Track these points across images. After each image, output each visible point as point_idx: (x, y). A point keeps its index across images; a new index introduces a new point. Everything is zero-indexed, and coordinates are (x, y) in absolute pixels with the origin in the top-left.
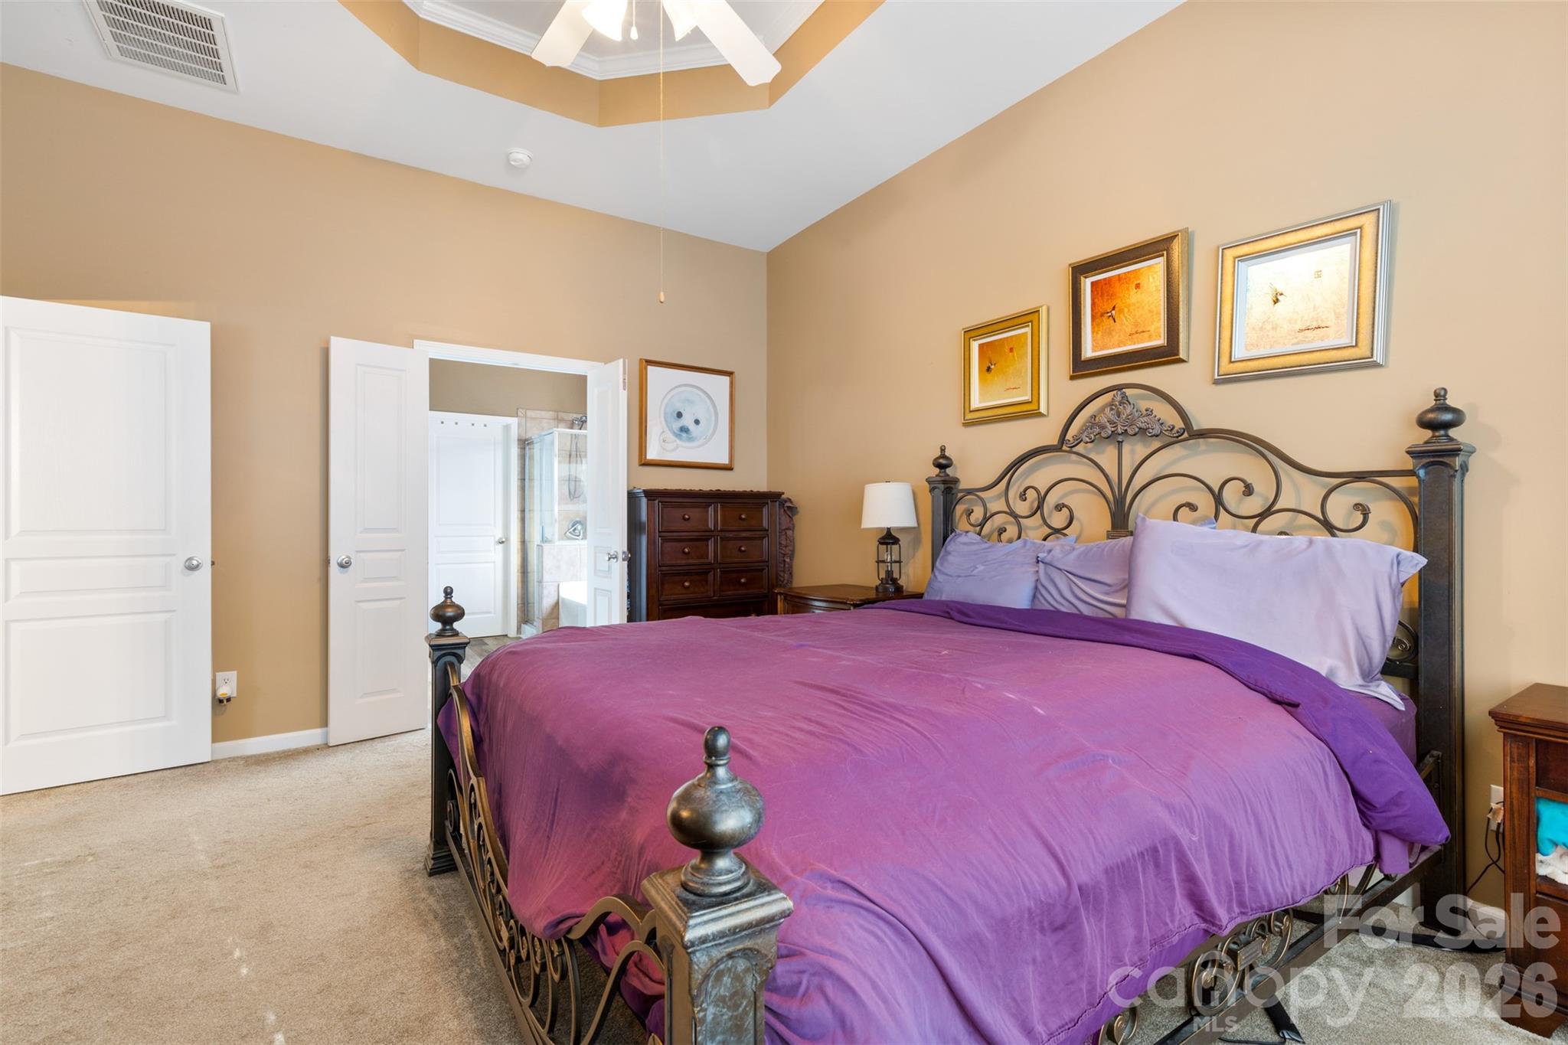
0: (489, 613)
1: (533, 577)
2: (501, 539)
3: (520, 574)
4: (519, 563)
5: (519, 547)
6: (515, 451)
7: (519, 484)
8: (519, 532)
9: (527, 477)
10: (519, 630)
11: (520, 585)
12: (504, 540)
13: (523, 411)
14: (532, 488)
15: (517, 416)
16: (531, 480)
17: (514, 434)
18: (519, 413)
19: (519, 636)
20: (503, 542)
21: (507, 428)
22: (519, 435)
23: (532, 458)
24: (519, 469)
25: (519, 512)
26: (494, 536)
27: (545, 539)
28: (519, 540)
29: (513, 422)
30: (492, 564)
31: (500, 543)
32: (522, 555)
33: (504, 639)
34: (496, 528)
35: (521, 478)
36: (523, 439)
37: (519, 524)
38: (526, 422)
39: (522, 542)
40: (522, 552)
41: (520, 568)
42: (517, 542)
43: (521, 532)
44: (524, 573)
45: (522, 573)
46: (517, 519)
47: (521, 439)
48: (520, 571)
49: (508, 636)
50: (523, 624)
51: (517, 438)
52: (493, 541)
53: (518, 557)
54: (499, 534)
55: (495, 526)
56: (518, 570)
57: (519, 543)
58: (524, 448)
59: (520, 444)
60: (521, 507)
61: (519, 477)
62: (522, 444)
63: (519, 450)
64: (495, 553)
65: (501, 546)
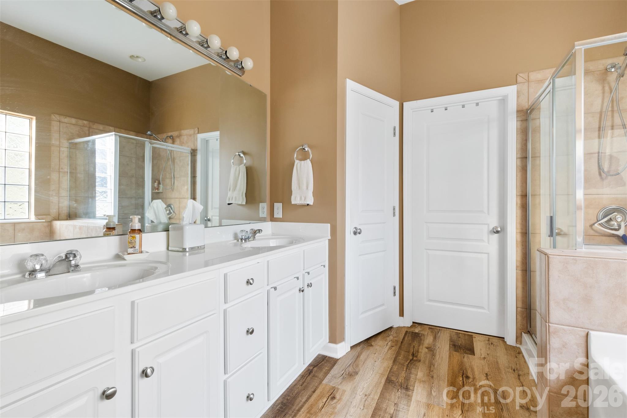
0: (482, 308)
1: (538, 278)
2: (496, 227)
3: (520, 272)
4: (519, 259)
5: (519, 239)
6: (513, 125)
7: (519, 163)
8: (519, 221)
9: (530, 155)
10: (518, 339)
11: (520, 285)
12: (499, 229)
13: (525, 75)
14: (537, 168)
15: (516, 83)
16: (536, 157)
17: (512, 106)
18: (519, 79)
19: (518, 346)
20: (497, 232)
21: (504, 101)
22: (518, 105)
23: (537, 130)
24: (519, 146)
25: (519, 198)
26: (487, 224)
27: (556, 231)
28: (519, 231)
29: (511, 91)
30: (486, 255)
31: (495, 233)
32: (523, 249)
33: (500, 342)
34: (489, 215)
35: (521, 157)
36: (524, 109)
37: (519, 212)
38: (529, 87)
39: (524, 233)
40: (523, 245)
41: (519, 264)
42: (516, 233)
43: (522, 221)
44: (526, 271)
45: (522, 270)
46: (516, 205)
47: (522, 109)
48: (520, 268)
49: (504, 340)
50: (524, 333)
51: (516, 110)
52: (485, 229)
53: (517, 251)
54: (494, 223)
55: (488, 214)
56: (517, 267)
57: (519, 234)
58: (526, 120)
59: (520, 116)
60: (522, 191)
61: (519, 156)
62: (522, 115)
63: (519, 123)
64: (489, 243)
65: (496, 235)
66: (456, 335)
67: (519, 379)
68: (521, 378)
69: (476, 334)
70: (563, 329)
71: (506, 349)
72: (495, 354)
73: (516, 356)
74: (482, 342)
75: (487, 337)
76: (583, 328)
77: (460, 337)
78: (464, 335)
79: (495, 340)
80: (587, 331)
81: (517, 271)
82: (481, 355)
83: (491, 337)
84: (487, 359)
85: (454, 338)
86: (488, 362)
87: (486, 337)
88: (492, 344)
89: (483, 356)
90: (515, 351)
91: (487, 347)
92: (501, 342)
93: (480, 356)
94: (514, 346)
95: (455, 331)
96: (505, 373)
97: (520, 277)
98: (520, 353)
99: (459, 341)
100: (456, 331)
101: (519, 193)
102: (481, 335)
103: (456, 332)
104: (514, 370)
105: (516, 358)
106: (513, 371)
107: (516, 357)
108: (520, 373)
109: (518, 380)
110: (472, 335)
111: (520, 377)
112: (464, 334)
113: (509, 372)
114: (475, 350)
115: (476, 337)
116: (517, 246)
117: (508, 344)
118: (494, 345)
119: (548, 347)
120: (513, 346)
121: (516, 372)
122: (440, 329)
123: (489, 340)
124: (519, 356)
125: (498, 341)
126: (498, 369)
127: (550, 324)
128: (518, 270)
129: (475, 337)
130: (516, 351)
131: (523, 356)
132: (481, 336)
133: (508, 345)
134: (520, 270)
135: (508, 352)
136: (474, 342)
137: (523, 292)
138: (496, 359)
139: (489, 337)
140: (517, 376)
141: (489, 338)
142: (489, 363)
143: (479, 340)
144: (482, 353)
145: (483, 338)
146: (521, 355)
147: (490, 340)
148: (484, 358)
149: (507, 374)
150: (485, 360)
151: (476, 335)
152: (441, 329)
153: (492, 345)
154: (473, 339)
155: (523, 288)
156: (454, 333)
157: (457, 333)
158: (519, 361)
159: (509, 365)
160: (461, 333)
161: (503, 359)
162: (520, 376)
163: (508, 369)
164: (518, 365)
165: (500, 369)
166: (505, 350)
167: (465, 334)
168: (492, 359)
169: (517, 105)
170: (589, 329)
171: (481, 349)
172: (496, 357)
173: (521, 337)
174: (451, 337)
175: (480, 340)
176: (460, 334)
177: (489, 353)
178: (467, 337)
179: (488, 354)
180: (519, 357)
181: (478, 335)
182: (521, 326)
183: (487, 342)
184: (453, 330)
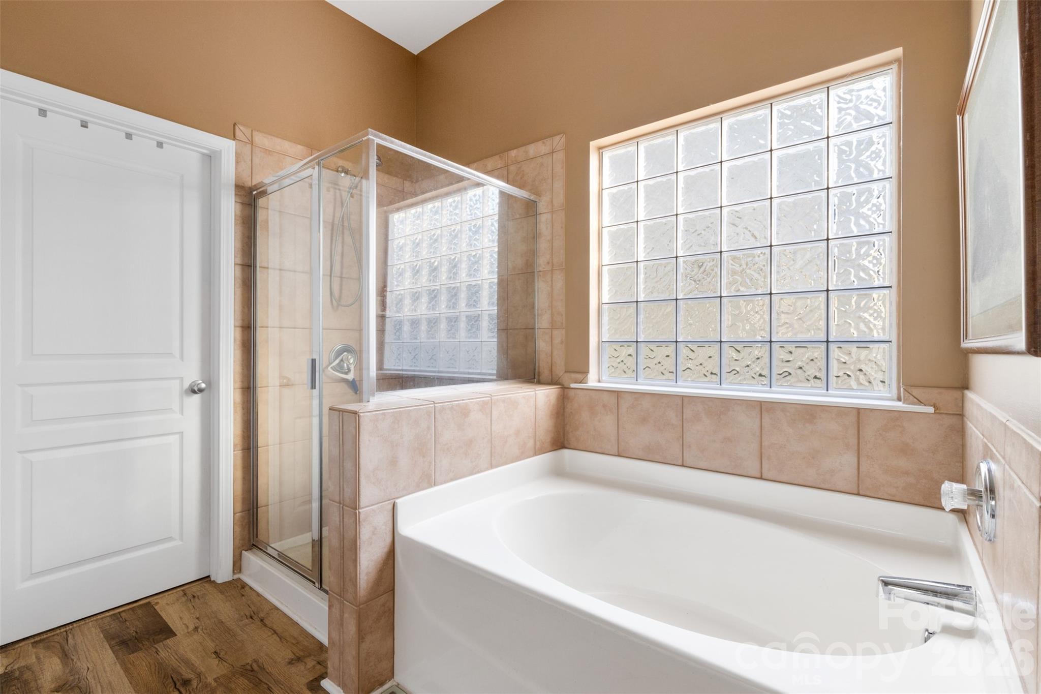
2: (196, 381)
3: (239, 453)
4: (239, 431)
5: (238, 398)
7: (239, 274)
8: (239, 369)
9: (255, 261)
10: (237, 565)
11: (239, 474)
12: (203, 386)
13: (248, 132)
15: (234, 138)
17: (228, 170)
18: (239, 134)
19: (237, 577)
20: (200, 391)
21: (210, 159)
22: (237, 177)
24: (239, 245)
25: (239, 330)
26: (182, 379)
28: (239, 385)
29: (226, 147)
30: (177, 437)
31: (194, 392)
32: (244, 414)
33: (205, 586)
34: (183, 360)
35: (241, 263)
36: (246, 186)
37: (239, 353)
38: (253, 154)
39: (245, 388)
40: (243, 409)
41: (239, 440)
42: (234, 389)
43: (243, 369)
44: (248, 449)
45: (243, 449)
46: (234, 342)
47: (243, 185)
48: (239, 447)
49: (210, 580)
50: (246, 551)
51: (234, 183)
52: (175, 387)
53: (235, 420)
54: (192, 374)
55: (182, 358)
56: (235, 445)
57: (238, 390)
58: (249, 205)
59: (240, 195)
60: (243, 320)
61: (239, 261)
62: (243, 195)
63: (239, 206)
64: (182, 412)
65: (197, 398)
66: (114, 620)
67: (265, 625)
68: (266, 622)
69: (156, 597)
70: (373, 510)
71: (222, 592)
72: (210, 610)
73: (241, 594)
74: (174, 603)
75: (179, 591)
76: (390, 500)
77: (126, 621)
78: (133, 611)
79: (195, 589)
80: (393, 501)
81: (235, 452)
82: (187, 627)
83: (188, 586)
84: (201, 627)
85: (113, 630)
86: (205, 631)
87: (177, 592)
88: (194, 597)
89: (191, 627)
90: (234, 587)
91: (188, 607)
92: (207, 585)
93: (186, 631)
94: (231, 581)
95: (107, 614)
96: (241, 631)
97: (239, 462)
98: (244, 585)
99: (128, 628)
100: (111, 613)
101: (239, 323)
102: (166, 594)
103: (110, 616)
104: (251, 617)
105: (243, 598)
106: (251, 620)
107: (243, 595)
108: (262, 615)
109: (264, 628)
110: (149, 603)
111: (264, 621)
112: (131, 609)
113: (246, 625)
114: (171, 625)
115: (159, 601)
116: (235, 412)
117: (219, 582)
118: (198, 598)
119: (358, 544)
120: (228, 582)
121: (255, 617)
122: (68, 628)
123: (185, 594)
124: (245, 591)
125: (201, 587)
126: (228, 630)
127: (360, 510)
128: (237, 451)
129: (157, 603)
130: (238, 586)
131: (251, 588)
132: (168, 595)
133: (219, 584)
134: (239, 450)
135: (227, 595)
136: (160, 613)
137: (244, 484)
138: (216, 617)
139: (182, 588)
140: (259, 623)
141: (183, 591)
142: (208, 631)
143: (167, 604)
144: (186, 622)
145: (173, 595)
146: (247, 588)
147: (188, 592)
148: (196, 629)
149: (246, 629)
150: (199, 630)
151: (156, 599)
152: (71, 627)
153: (196, 599)
154: (156, 607)
155: (244, 478)
156: (108, 619)
157: (114, 614)
158: (250, 600)
159: (240, 614)
160: (124, 611)
161: (224, 609)
162: (263, 619)
163: (242, 621)
164: (252, 606)
165: (230, 630)
166: (221, 596)
167: (134, 607)
168: (208, 621)
169: (235, 175)
170: (394, 499)
171: (181, 618)
172: (214, 613)
173: (241, 561)
174: (103, 631)
175: (168, 602)
176: (123, 615)
177: (198, 616)
178: (140, 612)
179: (198, 618)
180: (245, 593)
181: (161, 595)
182: (241, 542)
183: (184, 599)
184: (103, 615)
